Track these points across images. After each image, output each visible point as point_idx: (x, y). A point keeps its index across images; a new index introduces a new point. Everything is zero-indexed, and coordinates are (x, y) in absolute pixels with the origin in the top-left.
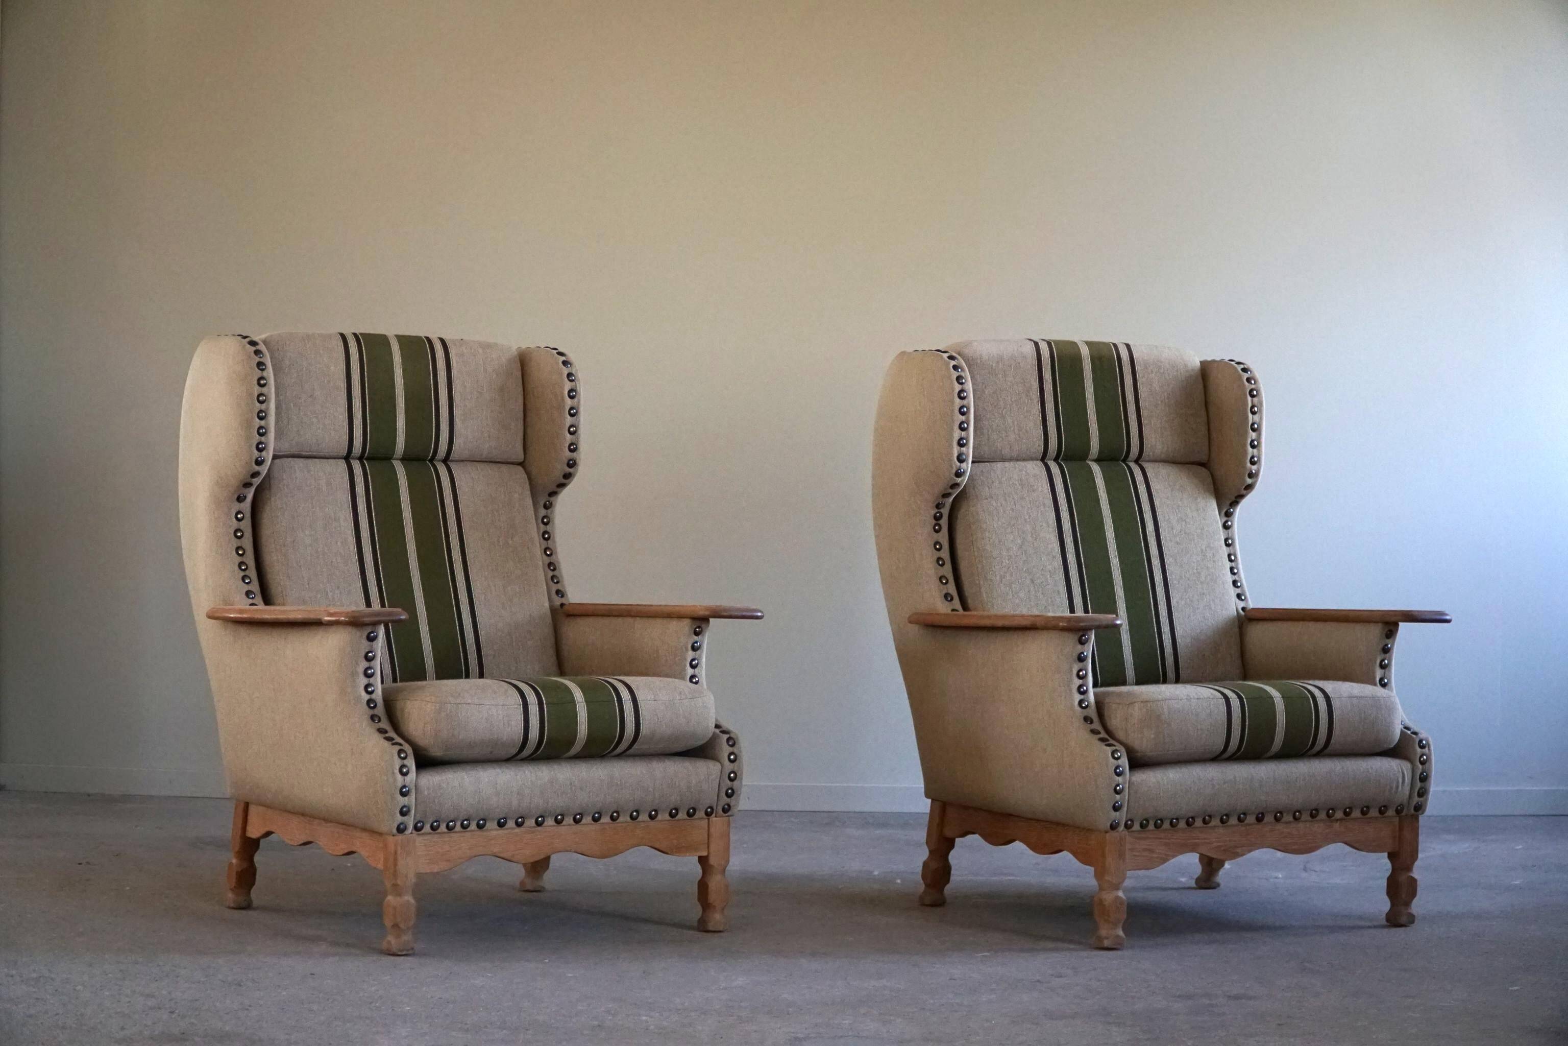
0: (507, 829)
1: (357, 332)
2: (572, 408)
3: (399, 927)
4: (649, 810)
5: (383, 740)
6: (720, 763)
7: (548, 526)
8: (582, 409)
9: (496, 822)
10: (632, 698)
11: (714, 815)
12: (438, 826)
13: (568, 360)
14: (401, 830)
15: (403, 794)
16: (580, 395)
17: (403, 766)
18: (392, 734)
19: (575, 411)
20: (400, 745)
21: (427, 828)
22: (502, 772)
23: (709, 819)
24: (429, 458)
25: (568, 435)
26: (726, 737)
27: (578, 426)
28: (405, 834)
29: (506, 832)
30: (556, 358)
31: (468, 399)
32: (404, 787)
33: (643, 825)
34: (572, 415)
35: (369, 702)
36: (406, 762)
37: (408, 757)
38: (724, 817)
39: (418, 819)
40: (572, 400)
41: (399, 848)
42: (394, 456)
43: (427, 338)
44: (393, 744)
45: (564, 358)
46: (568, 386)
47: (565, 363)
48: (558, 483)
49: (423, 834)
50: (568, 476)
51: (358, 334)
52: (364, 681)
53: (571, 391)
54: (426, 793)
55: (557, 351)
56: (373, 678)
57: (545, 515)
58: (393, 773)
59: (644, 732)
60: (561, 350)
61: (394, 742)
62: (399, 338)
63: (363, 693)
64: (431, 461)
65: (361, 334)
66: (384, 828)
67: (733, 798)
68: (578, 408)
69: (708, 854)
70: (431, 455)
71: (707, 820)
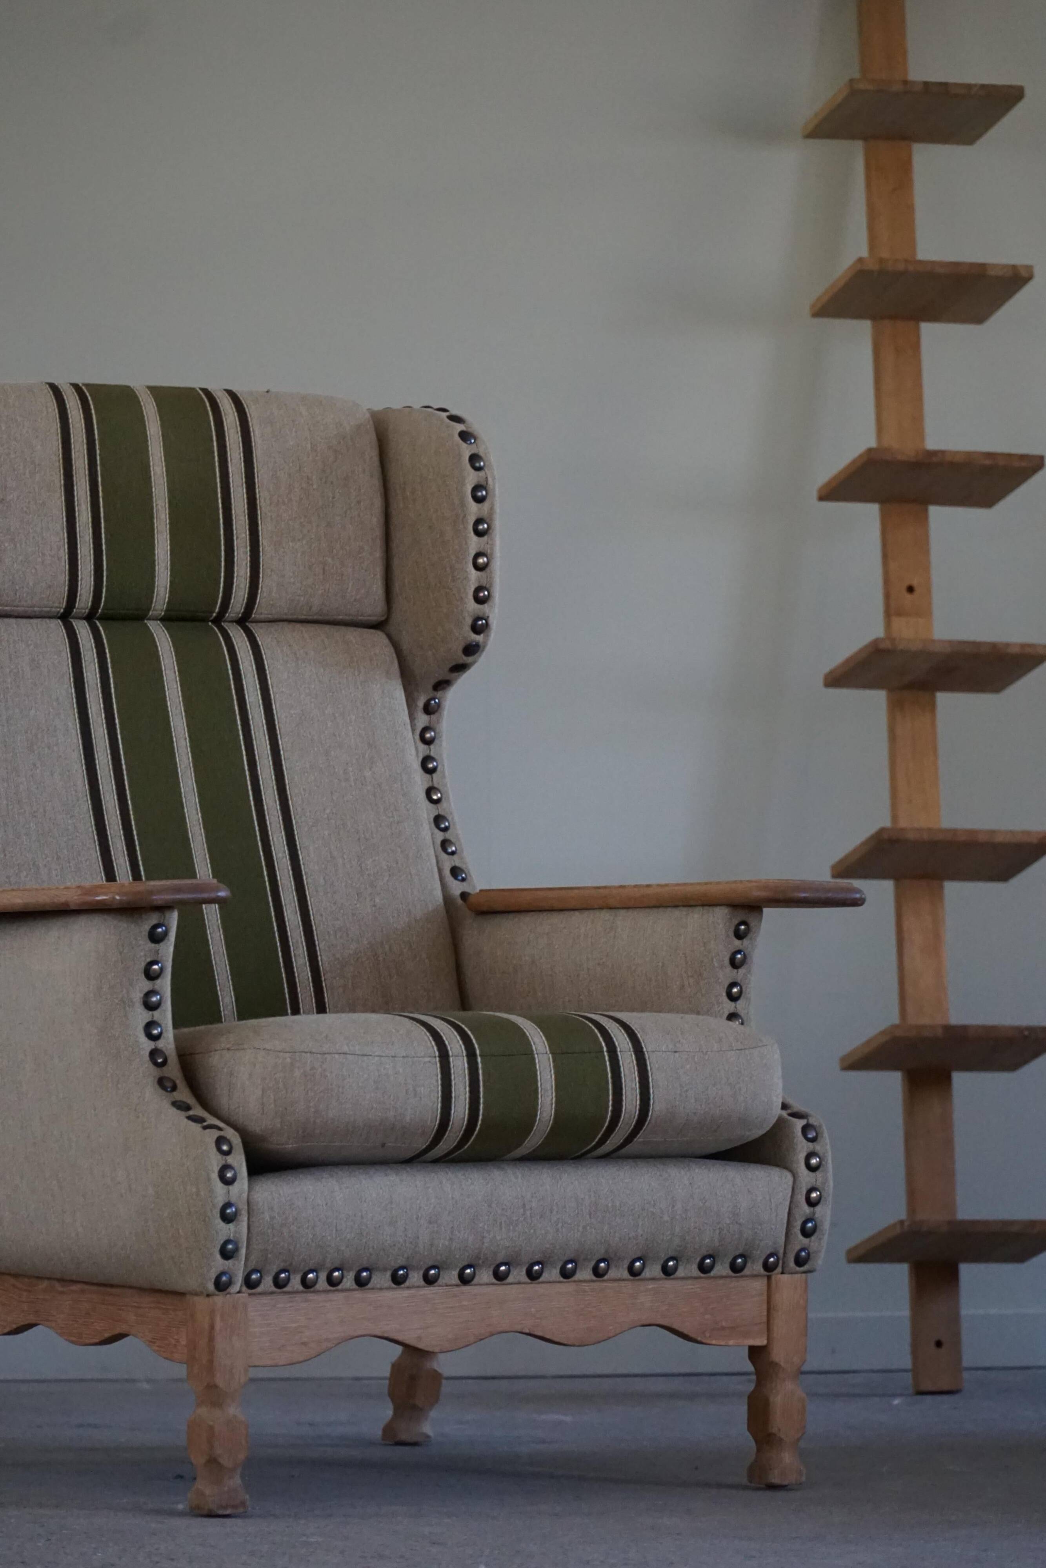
0: (408, 1288)
1: (79, 381)
2: (479, 521)
3: (219, 1464)
4: (663, 1257)
5: (186, 1120)
6: (791, 1171)
7: (432, 747)
8: (497, 524)
9: (388, 1274)
10: (634, 1047)
11: (779, 1269)
12: (288, 1280)
13: (470, 430)
14: (221, 1286)
15: (227, 1219)
16: (494, 496)
17: (225, 1168)
18: (198, 1111)
19: (486, 526)
20: (220, 1129)
21: (267, 1283)
22: (402, 1181)
23: (769, 1278)
24: (214, 615)
25: (473, 571)
26: (799, 1124)
27: (492, 554)
28: (229, 1293)
29: (406, 1293)
30: (448, 427)
31: (284, 503)
32: (228, 1205)
33: (651, 1285)
34: (479, 534)
35: (154, 1053)
36: (230, 1160)
37: (233, 1151)
38: (797, 1273)
39: (252, 1265)
40: (480, 505)
41: (218, 1319)
42: (151, 613)
43: (206, 391)
44: (205, 1128)
45: (460, 427)
46: (471, 478)
47: (465, 436)
48: (454, 663)
49: (260, 1294)
50: (471, 650)
51: (81, 385)
52: (142, 1016)
53: (476, 488)
54: (267, 1217)
55: (447, 414)
56: (159, 1010)
57: (428, 725)
58: (209, 1179)
59: (657, 1108)
60: (454, 412)
61: (205, 1124)
62: (157, 392)
63: (143, 1039)
64: (218, 621)
65: (87, 385)
66: (190, 1283)
67: (813, 1238)
68: (491, 519)
69: (768, 1342)
70: (217, 610)
71: (765, 1281)
